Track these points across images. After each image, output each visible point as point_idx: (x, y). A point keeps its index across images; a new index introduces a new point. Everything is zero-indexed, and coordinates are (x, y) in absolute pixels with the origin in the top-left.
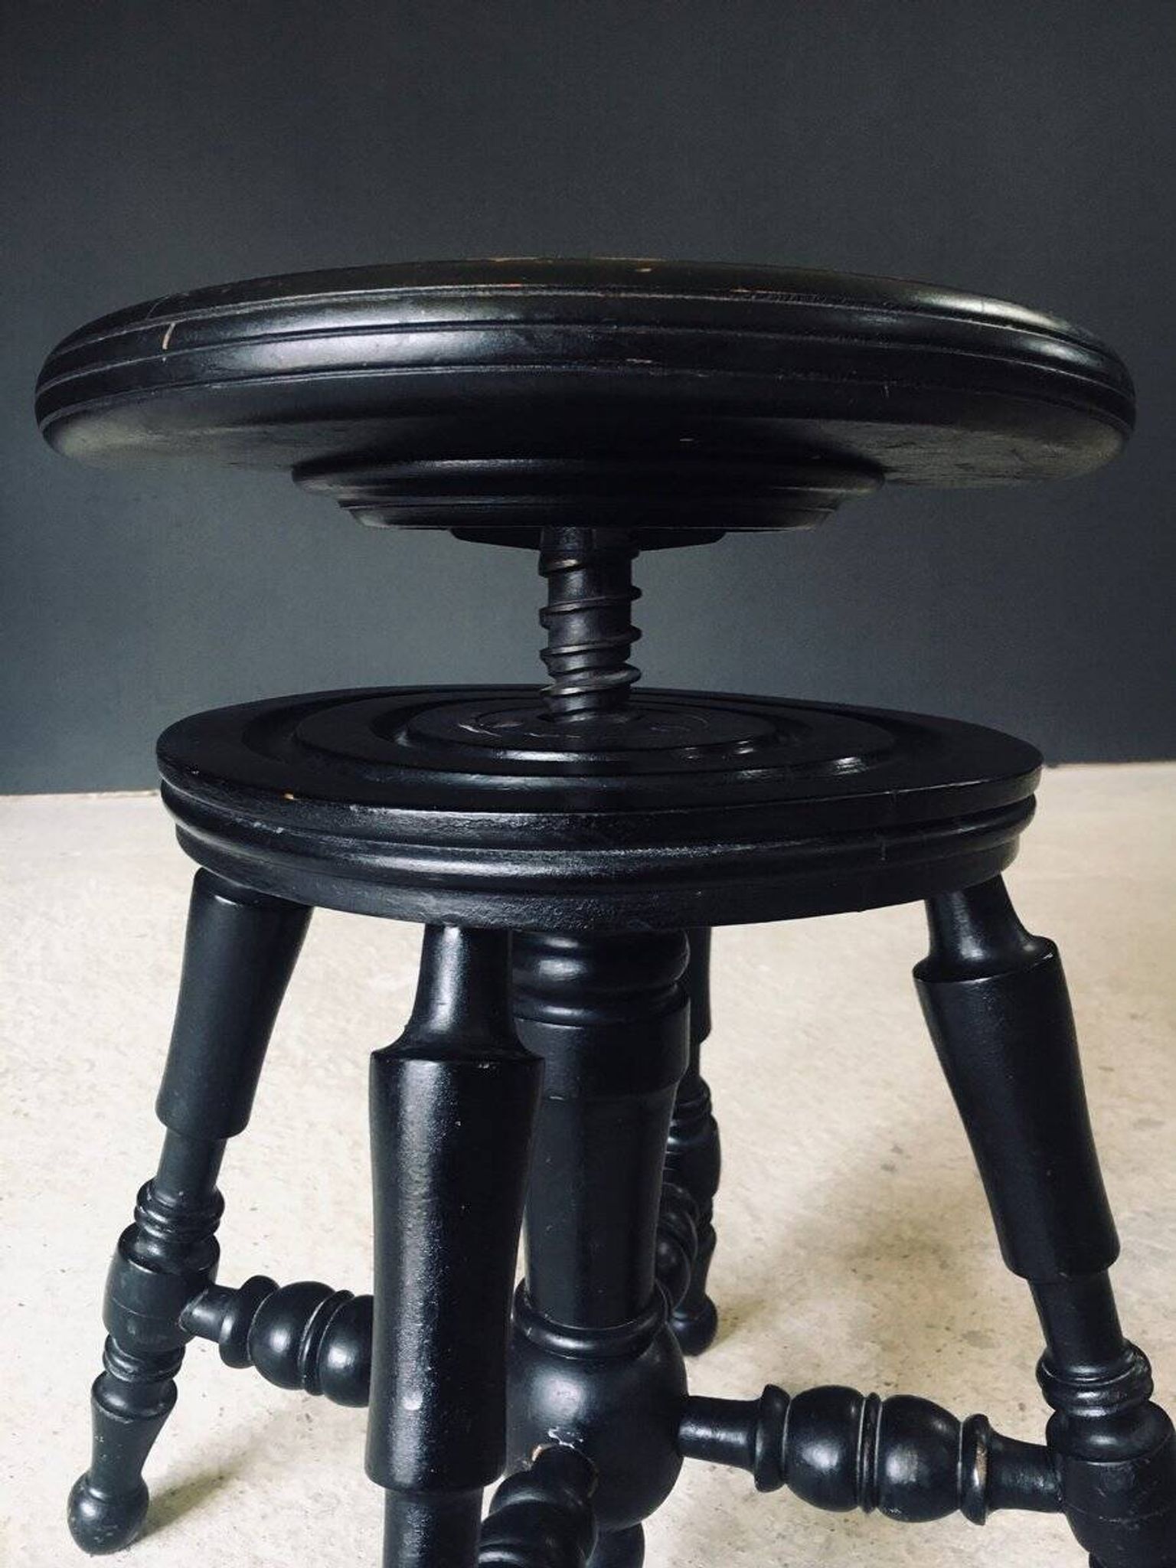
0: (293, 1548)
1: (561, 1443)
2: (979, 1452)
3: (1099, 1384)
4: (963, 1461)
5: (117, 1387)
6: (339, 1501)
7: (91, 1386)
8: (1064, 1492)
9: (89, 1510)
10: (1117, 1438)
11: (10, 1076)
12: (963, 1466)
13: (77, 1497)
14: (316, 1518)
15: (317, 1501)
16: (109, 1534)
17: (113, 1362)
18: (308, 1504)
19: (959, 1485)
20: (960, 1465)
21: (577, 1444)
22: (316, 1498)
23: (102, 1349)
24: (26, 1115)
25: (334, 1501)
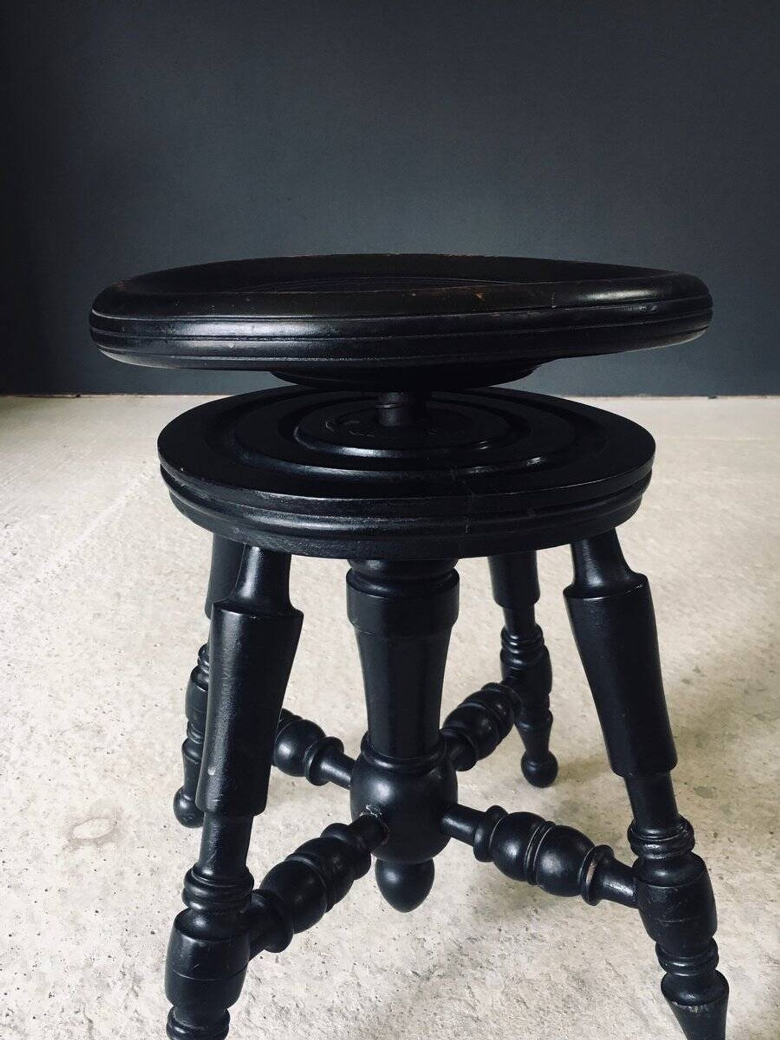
0: (269, 850)
1: (372, 813)
2: (592, 864)
3: (657, 841)
4: (583, 868)
5: (194, 746)
6: (298, 830)
7: (182, 744)
8: (636, 898)
9: (183, 805)
10: (668, 872)
11: (173, 575)
12: (583, 870)
13: (178, 798)
14: (285, 836)
15: (287, 827)
16: (191, 818)
17: (191, 734)
18: (282, 828)
19: (579, 880)
20: (581, 869)
21: (379, 815)
22: (287, 826)
23: (186, 727)
24: (178, 599)
25: (296, 829)
